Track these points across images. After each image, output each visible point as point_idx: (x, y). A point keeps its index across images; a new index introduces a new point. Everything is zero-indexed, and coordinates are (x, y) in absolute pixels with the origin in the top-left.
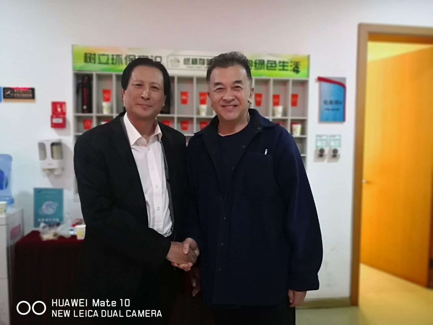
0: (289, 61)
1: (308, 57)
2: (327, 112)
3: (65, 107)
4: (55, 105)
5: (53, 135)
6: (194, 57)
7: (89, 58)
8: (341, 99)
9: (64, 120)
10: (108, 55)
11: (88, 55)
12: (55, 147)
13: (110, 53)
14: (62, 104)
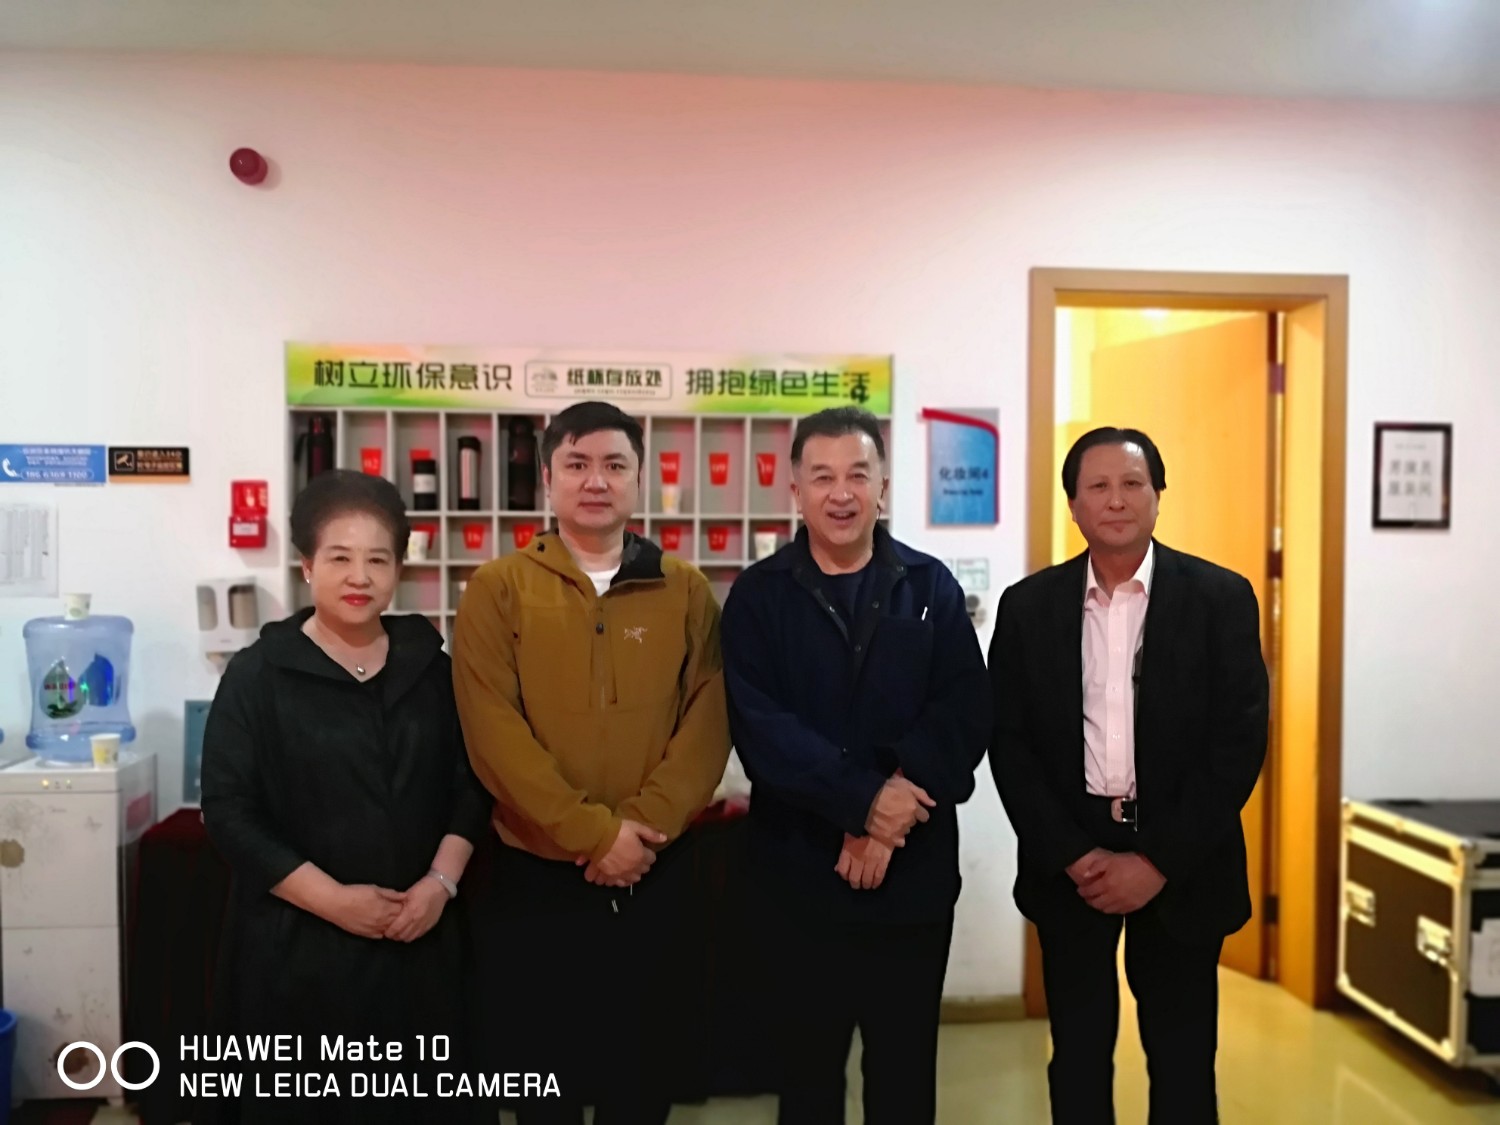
0: (840, 373)
1: (891, 360)
2: (948, 499)
3: (266, 494)
4: (239, 489)
5: (235, 567)
6: (594, 367)
7: (326, 372)
8: (986, 465)
9: (263, 527)
10: (375, 365)
11: (325, 366)
12: (238, 598)
13: (380, 360)
14: (258, 487)
